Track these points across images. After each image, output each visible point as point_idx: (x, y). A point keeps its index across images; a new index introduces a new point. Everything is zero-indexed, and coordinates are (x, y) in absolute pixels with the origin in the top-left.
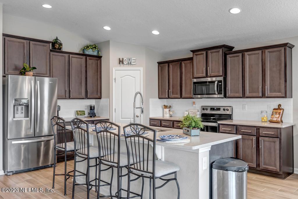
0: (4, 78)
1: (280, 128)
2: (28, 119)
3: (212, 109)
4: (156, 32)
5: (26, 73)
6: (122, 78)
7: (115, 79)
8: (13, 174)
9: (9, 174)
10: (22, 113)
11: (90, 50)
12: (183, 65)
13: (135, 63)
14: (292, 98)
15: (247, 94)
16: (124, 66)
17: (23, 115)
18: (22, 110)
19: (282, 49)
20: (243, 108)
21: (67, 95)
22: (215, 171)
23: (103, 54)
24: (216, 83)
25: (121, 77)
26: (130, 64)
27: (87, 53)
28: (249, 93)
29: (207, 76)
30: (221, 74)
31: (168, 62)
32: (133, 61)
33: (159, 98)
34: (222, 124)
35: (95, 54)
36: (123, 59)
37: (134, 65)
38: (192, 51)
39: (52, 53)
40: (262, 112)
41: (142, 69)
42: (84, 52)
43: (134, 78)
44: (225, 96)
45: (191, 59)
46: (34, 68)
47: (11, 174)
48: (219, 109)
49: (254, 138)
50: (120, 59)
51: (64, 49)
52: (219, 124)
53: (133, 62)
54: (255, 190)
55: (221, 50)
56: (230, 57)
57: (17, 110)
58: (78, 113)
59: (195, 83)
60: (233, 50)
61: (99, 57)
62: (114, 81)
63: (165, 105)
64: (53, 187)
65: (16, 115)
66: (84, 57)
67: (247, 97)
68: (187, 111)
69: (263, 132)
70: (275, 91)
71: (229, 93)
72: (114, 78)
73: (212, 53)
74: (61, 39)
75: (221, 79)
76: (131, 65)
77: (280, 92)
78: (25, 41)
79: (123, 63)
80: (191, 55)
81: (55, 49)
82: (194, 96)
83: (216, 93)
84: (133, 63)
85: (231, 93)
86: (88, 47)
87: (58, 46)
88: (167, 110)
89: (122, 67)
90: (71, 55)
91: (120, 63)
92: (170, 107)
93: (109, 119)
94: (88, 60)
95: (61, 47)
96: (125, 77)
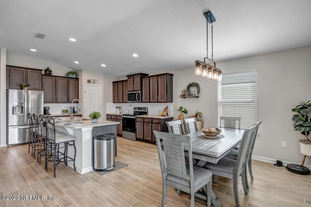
0: (7, 90)
1: (161, 119)
2: (23, 114)
3: (138, 109)
4: (103, 65)
5: (24, 88)
7: (86, 91)
8: (12, 146)
9: (9, 146)
10: (19, 111)
11: (71, 74)
12: (124, 83)
14: (172, 102)
15: (151, 100)
17: (20, 112)
18: (19, 109)
19: (165, 76)
20: (153, 108)
21: (54, 101)
22: (96, 141)
23: (79, 77)
24: (137, 94)
25: (89, 91)
26: (94, 83)
27: (69, 76)
28: (152, 100)
29: (134, 91)
30: (139, 89)
31: (117, 82)
32: (96, 81)
33: (113, 103)
34: (138, 117)
35: (74, 77)
36: (90, 80)
37: (97, 84)
38: (127, 76)
39: (43, 76)
40: (159, 110)
41: (101, 86)
42: (67, 75)
43: (97, 91)
44: (142, 102)
45: (126, 81)
46: (29, 85)
47: (11, 146)
48: (141, 109)
49: (150, 124)
50: (88, 80)
51: (53, 74)
52: (136, 117)
54: (140, 152)
55: (139, 76)
56: (144, 80)
57: (16, 109)
58: (63, 111)
59: (128, 94)
60: (149, 76)
61: (77, 79)
62: (85, 92)
63: (117, 107)
64: (29, 152)
65: (15, 112)
66: (66, 79)
67: (151, 102)
68: (127, 110)
69: (154, 121)
70: (162, 99)
71: (143, 100)
72: (85, 91)
73: (135, 77)
74: (51, 68)
75: (140, 92)
76: (95, 84)
77: (164, 99)
78: (24, 70)
79: (90, 82)
80: (126, 78)
81: (47, 74)
82: (128, 102)
83: (137, 100)
85: (145, 100)
86: (69, 73)
87: (48, 72)
88: (118, 109)
89: (89, 85)
90: (57, 78)
91: (88, 82)
92: (120, 108)
93: (82, 115)
94: (69, 80)
95: (51, 73)
96: (92, 90)
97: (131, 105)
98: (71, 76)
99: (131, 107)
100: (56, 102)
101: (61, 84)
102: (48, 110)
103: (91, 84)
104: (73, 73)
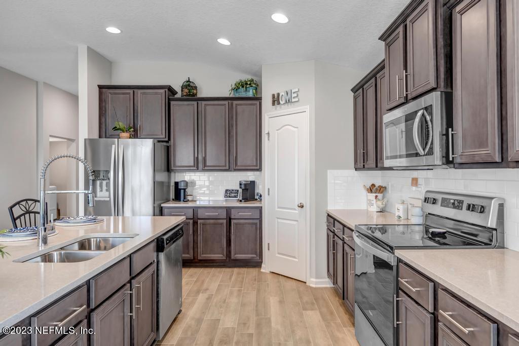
3: (446, 203)
5: (121, 135)
6: (279, 131)
7: (268, 134)
10: (106, 190)
12: (378, 83)
13: (296, 99)
15: (516, 146)
16: (280, 108)
17: (108, 193)
18: (106, 186)
24: (420, 114)
25: (277, 130)
26: (288, 102)
29: (406, 101)
30: (432, 82)
31: (362, 85)
32: (294, 95)
33: (357, 169)
36: (278, 94)
37: (296, 104)
38: (381, 38)
39: (172, 103)
41: (307, 108)
43: (297, 129)
45: (384, 64)
48: (459, 205)
50: (274, 96)
52: (399, 261)
53: (294, 98)
56: (461, 12)
57: (100, 186)
61: (258, 100)
62: (267, 137)
63: (373, 185)
65: (99, 194)
67: (518, 163)
68: (403, 203)
72: (266, 132)
73: (413, 22)
75: (432, 100)
76: (292, 104)
79: (279, 103)
82: (387, 163)
83: (420, 151)
84: (293, 100)
85: (468, 149)
89: (278, 111)
90: (204, 103)
91: (273, 104)
92: (382, 190)
93: (262, 207)
94: (234, 106)
95: (195, 91)
96: (283, 128)
97: (415, 182)
98: (242, 93)
99: (414, 188)
100: (204, 170)
101: (215, 116)
102: (185, 190)
103: (283, 106)
104: (244, 85)
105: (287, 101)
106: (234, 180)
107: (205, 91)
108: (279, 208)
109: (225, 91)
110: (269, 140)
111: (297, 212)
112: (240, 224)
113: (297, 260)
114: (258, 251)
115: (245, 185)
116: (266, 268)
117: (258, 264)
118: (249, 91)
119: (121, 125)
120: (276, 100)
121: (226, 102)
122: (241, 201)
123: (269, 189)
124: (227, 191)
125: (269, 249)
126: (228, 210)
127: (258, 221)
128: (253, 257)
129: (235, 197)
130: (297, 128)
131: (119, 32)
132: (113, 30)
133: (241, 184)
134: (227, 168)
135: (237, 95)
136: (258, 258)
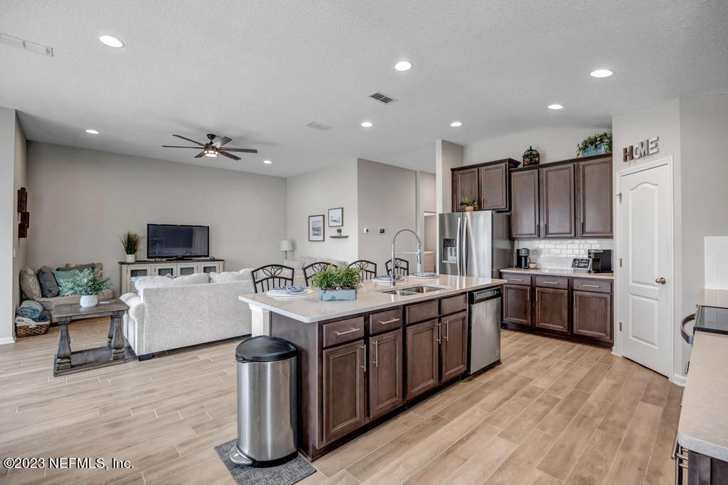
5: (467, 208)
6: (633, 191)
7: (620, 195)
10: (455, 255)
13: (655, 150)
16: (634, 163)
21: (543, 233)
25: (632, 190)
36: (632, 147)
37: (655, 156)
39: (513, 174)
41: (669, 159)
43: (656, 187)
50: (625, 150)
53: (652, 149)
57: (451, 251)
58: (577, 263)
61: (608, 156)
62: (618, 198)
72: (618, 193)
76: (650, 157)
79: (632, 158)
84: (651, 152)
89: (631, 166)
90: (545, 169)
91: (625, 160)
93: (613, 280)
94: (581, 167)
95: (537, 159)
96: (639, 187)
98: (592, 152)
100: (546, 238)
101: (558, 183)
102: (526, 257)
103: (638, 161)
104: (593, 142)
105: (643, 154)
106: (582, 248)
107: (550, 156)
108: (633, 282)
109: (572, 152)
110: (621, 202)
111: (657, 288)
112: (585, 297)
113: (657, 348)
114: (609, 330)
115: (595, 254)
116: (618, 351)
117: (608, 345)
118: (600, 148)
119: (466, 200)
120: (629, 155)
121: (571, 165)
122: (590, 272)
123: (621, 260)
124: (575, 260)
125: (621, 330)
126: (570, 280)
127: (608, 296)
128: (601, 336)
129: (585, 267)
130: (656, 185)
131: (460, 124)
132: (456, 124)
133: (589, 253)
134: (573, 235)
135: (586, 155)
136: (609, 338)
